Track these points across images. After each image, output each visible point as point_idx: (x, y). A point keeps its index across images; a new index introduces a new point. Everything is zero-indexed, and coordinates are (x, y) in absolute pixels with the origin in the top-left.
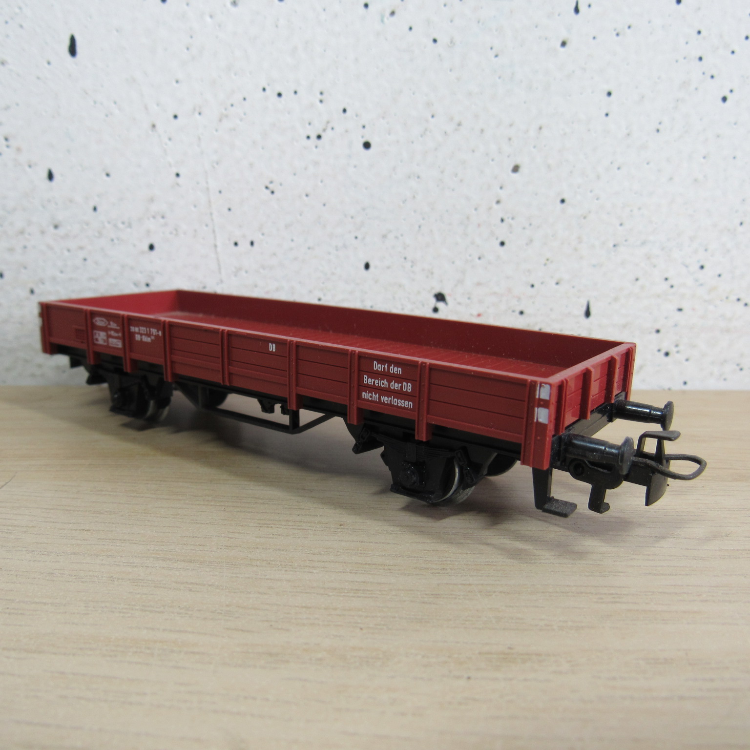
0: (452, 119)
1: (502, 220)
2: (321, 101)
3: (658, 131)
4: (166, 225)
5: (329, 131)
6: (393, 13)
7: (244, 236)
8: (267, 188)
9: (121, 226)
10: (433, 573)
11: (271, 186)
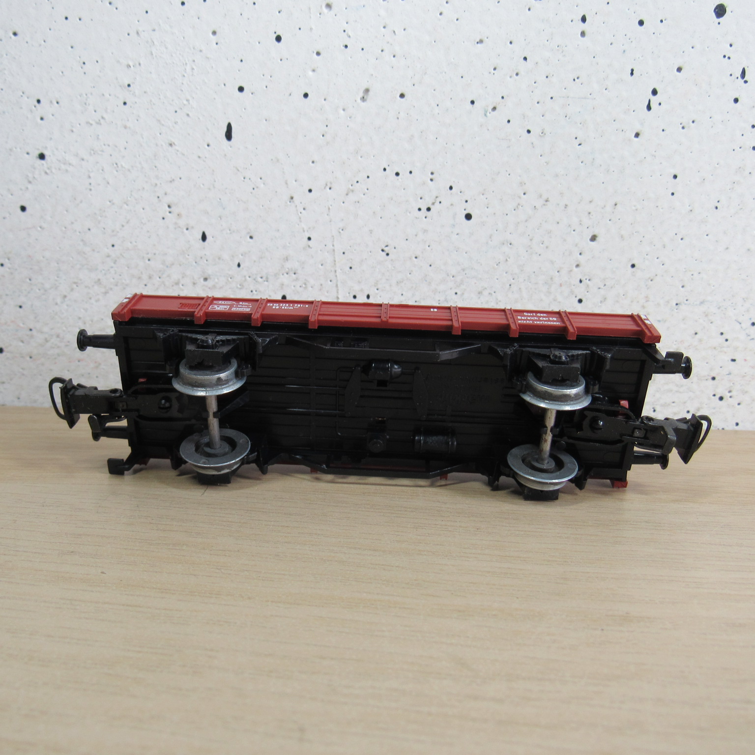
0: (541, 196)
1: (581, 281)
2: (432, 180)
3: (717, 208)
4: (297, 279)
5: (437, 203)
6: (494, 109)
7: (362, 290)
8: (383, 250)
9: (260, 280)
10: (558, 564)
11: (386, 249)
